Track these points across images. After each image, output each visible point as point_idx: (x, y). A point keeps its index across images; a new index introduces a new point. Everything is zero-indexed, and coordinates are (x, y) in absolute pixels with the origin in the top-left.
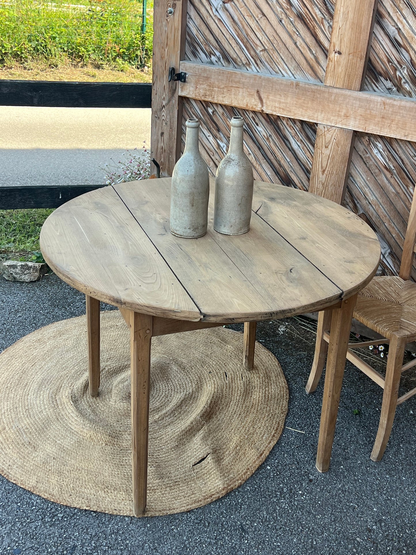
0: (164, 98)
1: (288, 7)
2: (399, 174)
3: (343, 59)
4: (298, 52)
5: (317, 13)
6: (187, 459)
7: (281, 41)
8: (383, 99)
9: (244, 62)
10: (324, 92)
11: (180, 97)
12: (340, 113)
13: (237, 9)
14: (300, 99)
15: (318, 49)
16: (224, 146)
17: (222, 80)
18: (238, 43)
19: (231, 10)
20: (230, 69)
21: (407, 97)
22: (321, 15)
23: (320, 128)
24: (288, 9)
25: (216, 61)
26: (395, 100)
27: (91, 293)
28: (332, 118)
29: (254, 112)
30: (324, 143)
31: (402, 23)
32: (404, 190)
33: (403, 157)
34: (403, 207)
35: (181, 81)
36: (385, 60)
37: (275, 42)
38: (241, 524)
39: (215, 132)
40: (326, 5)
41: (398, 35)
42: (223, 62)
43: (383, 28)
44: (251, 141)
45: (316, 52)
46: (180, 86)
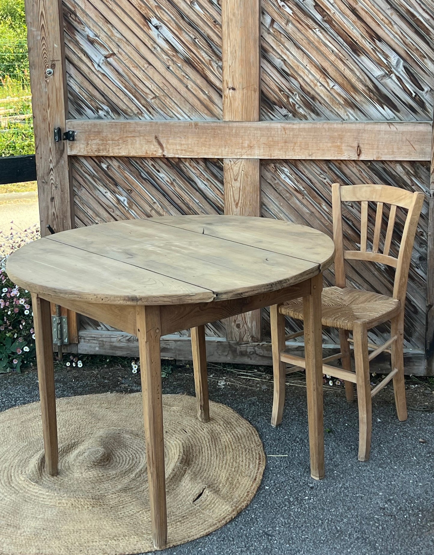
0: (51, 160)
1: (174, 54)
2: (310, 194)
3: (238, 94)
4: (191, 95)
5: (204, 56)
7: (171, 87)
8: (283, 125)
9: (136, 112)
10: (224, 127)
11: (70, 157)
12: (244, 145)
13: (121, 61)
14: (201, 138)
15: (211, 89)
16: (124, 200)
17: (115, 132)
18: (126, 95)
19: (114, 64)
20: (122, 120)
21: (304, 121)
22: (208, 57)
23: (226, 164)
24: (174, 56)
25: (105, 115)
26: (294, 124)
27: (102, 299)
28: (236, 150)
29: (153, 159)
30: (232, 177)
31: (286, 54)
32: (318, 209)
33: (311, 177)
34: (320, 225)
35: (70, 140)
36: (276, 90)
39: (112, 187)
40: (211, 47)
41: (284, 66)
42: (112, 115)
43: (270, 62)
44: (154, 189)
45: (209, 92)
46: (68, 146)
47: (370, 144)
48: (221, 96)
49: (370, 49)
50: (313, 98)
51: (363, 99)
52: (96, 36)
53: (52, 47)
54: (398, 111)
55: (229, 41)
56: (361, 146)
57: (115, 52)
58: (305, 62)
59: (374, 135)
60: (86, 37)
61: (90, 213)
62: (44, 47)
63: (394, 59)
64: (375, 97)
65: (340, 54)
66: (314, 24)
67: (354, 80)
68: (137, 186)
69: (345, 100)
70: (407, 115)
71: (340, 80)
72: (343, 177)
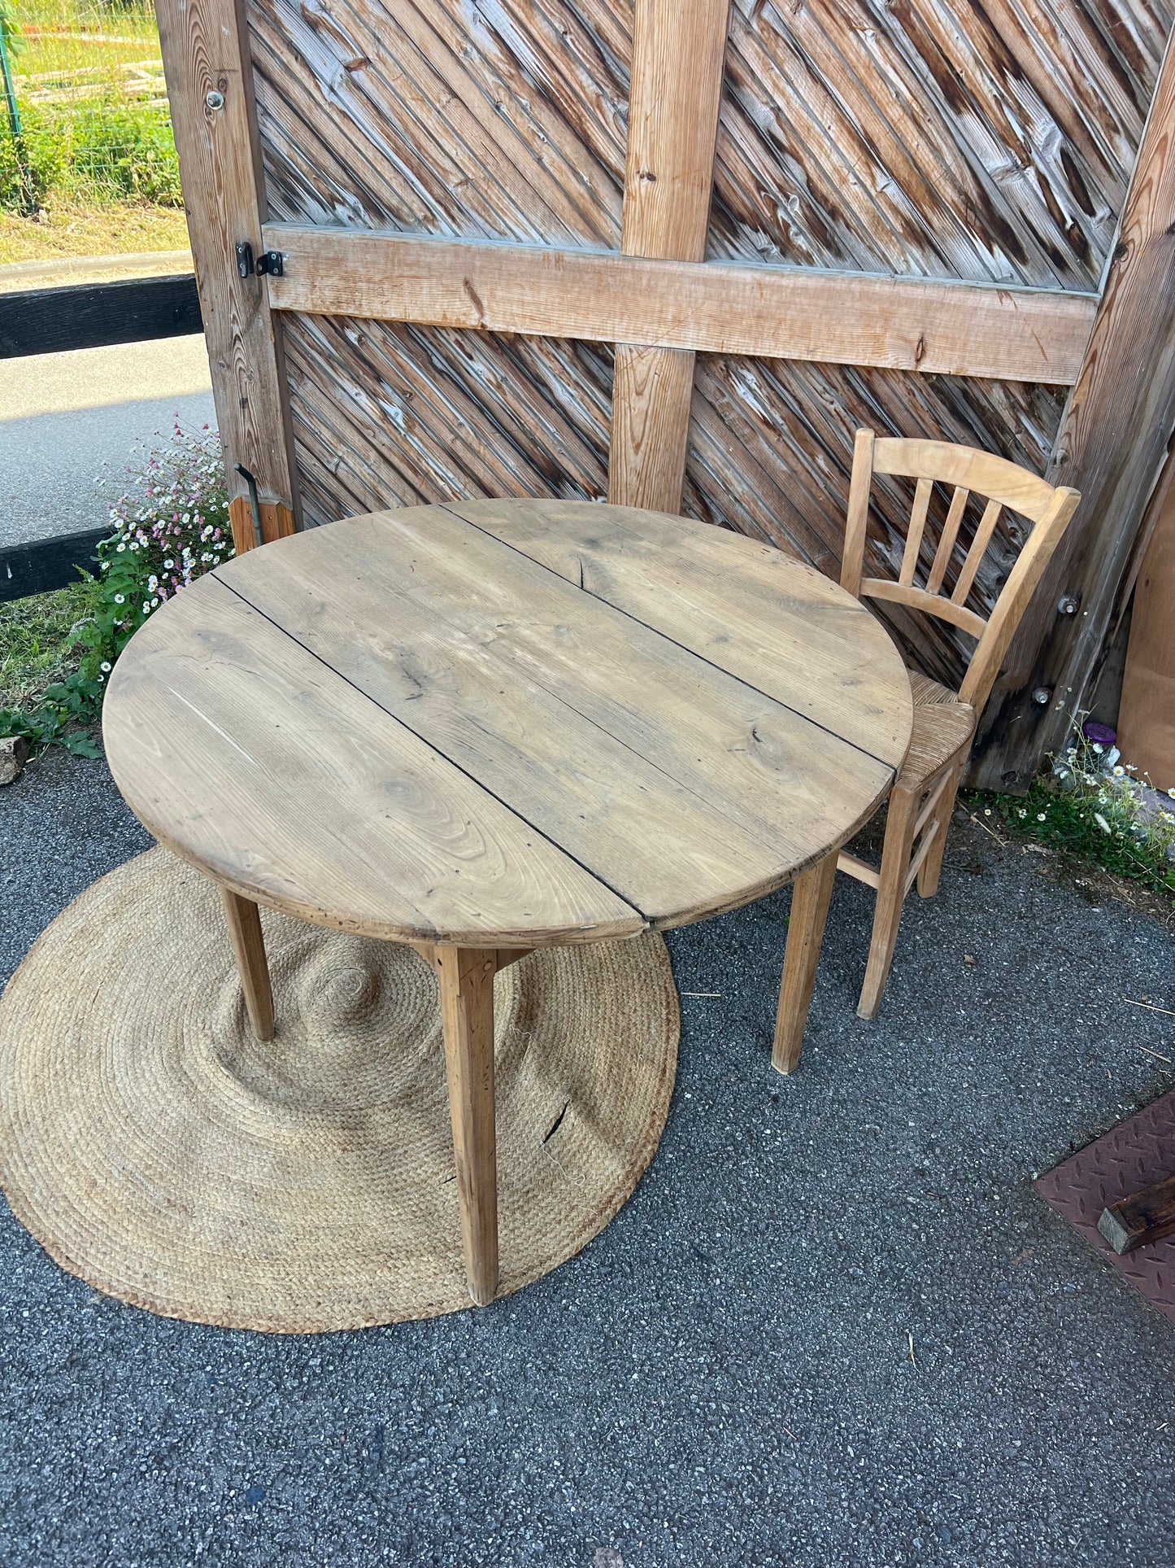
0: (234, 317)
1: (513, 71)
2: (794, 432)
3: (661, 192)
4: (549, 182)
5: (585, 82)
6: (527, 1130)
7: (503, 158)
8: (757, 276)
9: (420, 215)
10: (623, 271)
11: (277, 313)
12: (663, 316)
13: (383, 82)
14: (569, 292)
15: (596, 172)
16: (397, 414)
17: (374, 263)
18: (398, 171)
19: (368, 86)
20: (388, 233)
21: (805, 266)
22: (595, 86)
23: (622, 356)
24: (511, 77)
25: (350, 218)
26: (783, 276)
27: (341, 923)
28: (646, 327)
29: (460, 331)
30: (632, 386)
31: (783, 94)
32: (806, 464)
33: (801, 395)
34: (807, 500)
35: (273, 274)
36: (751, 185)
37: (490, 160)
38: (692, 1243)
39: (370, 382)
40: (603, 60)
41: (775, 124)
42: (367, 218)
43: (741, 111)
44: (460, 394)
45: (591, 177)
46: (270, 287)
47: (947, 338)
48: (620, 192)
49: (990, 96)
50: (834, 213)
51: (948, 224)
52: (324, 9)
53: (216, 35)
54: (1024, 261)
55: (649, 46)
56: (928, 340)
57: (371, 57)
58: (828, 118)
59: (961, 316)
60: (300, 11)
61: (326, 434)
62: (197, 33)
63: (1043, 128)
64: (977, 223)
65: (914, 105)
66: (864, 17)
67: (936, 175)
68: (424, 387)
69: (907, 223)
70: (1042, 273)
71: (903, 172)
72: (872, 402)
